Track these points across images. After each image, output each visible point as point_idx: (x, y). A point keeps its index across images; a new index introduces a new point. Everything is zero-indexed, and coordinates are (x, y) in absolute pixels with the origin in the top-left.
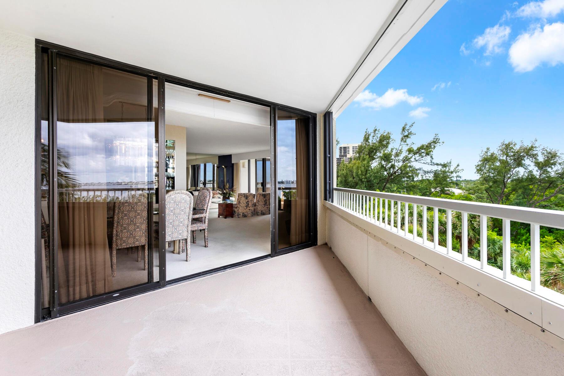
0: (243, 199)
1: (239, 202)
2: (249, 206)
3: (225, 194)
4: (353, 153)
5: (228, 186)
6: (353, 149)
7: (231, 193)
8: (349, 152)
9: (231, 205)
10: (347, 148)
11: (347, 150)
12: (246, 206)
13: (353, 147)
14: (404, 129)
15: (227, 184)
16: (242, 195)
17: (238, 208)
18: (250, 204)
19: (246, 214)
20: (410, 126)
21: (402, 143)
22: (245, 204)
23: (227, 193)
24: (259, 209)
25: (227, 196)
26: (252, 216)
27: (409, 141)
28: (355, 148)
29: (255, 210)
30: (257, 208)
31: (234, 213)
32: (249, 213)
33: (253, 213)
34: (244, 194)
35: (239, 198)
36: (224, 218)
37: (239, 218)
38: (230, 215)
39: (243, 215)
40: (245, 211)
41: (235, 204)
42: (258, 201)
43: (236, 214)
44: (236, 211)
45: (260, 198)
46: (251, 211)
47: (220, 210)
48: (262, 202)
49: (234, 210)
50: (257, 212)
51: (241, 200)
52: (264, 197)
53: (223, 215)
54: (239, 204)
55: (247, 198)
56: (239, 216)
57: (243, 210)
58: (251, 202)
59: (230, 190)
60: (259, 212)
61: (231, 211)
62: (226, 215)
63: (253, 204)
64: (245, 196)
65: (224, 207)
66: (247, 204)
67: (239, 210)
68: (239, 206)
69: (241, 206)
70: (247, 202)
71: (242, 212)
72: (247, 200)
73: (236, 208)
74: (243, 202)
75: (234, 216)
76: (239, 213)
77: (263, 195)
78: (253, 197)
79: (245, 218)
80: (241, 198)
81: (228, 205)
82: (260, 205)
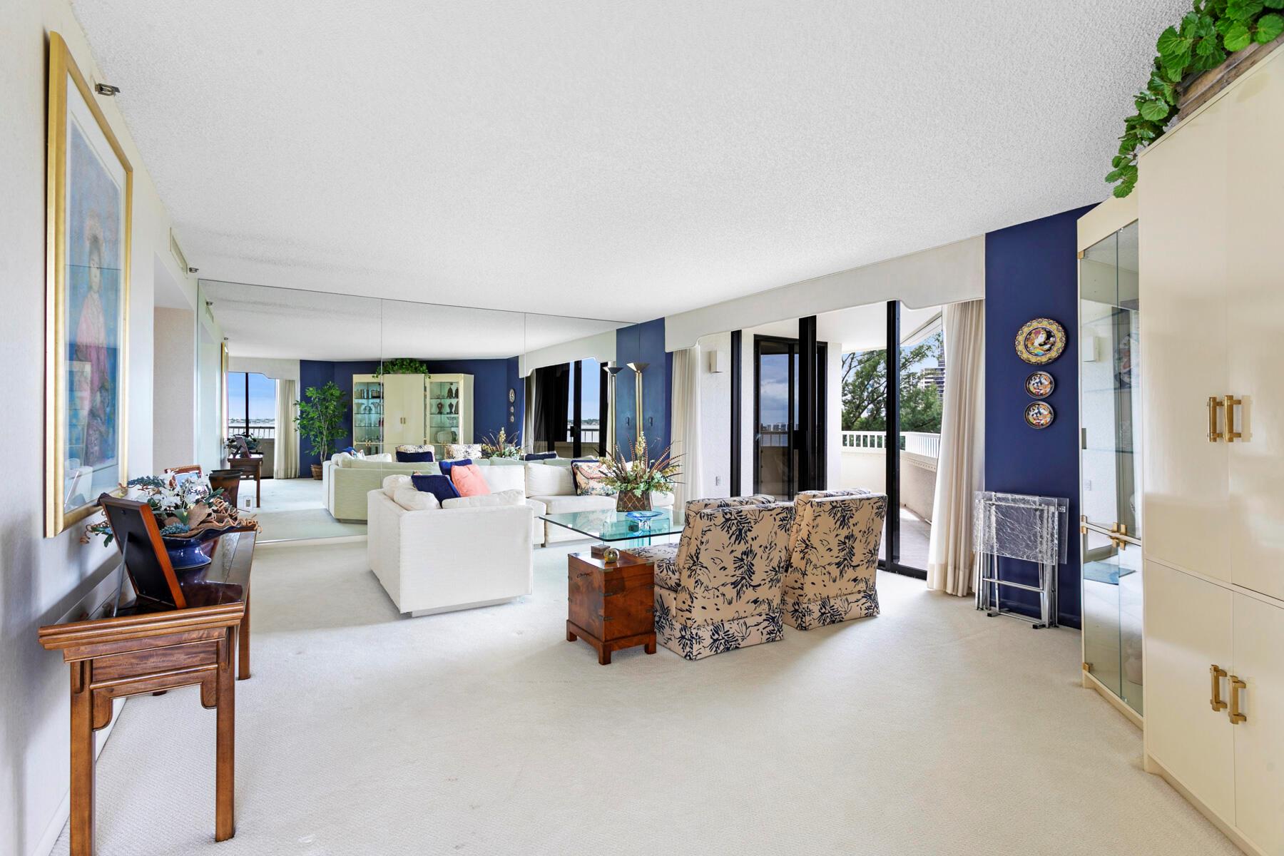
0: (719, 537)
1: (695, 559)
2: (756, 579)
3: (629, 482)
5: (641, 448)
7: (658, 475)
9: (640, 572)
12: (735, 584)
16: (710, 517)
17: (683, 596)
18: (761, 568)
19: (734, 628)
22: (731, 571)
23: (636, 480)
24: (809, 591)
25: (638, 493)
26: (768, 641)
29: (790, 601)
30: (800, 586)
31: (662, 620)
32: (750, 621)
33: (773, 621)
34: (721, 506)
35: (691, 530)
36: (598, 661)
37: (690, 659)
38: (635, 639)
39: (715, 641)
40: (727, 612)
41: (669, 565)
42: (807, 545)
43: (672, 633)
44: (673, 611)
45: (817, 526)
46: (767, 605)
47: (578, 601)
48: (830, 550)
49: (660, 600)
50: (796, 611)
51: (703, 547)
52: (839, 523)
53: (593, 636)
54: (689, 569)
55: (740, 536)
56: (689, 642)
57: (718, 609)
58: (765, 556)
59: (653, 464)
60: (810, 612)
61: (640, 607)
62: (608, 638)
63: (775, 565)
64: (729, 519)
65: (596, 584)
66: (740, 567)
67: (693, 605)
68: (690, 576)
69: (703, 578)
70: (745, 557)
71: (710, 622)
72: (742, 547)
73: (674, 591)
74: (717, 561)
75: (659, 638)
76: (689, 626)
77: (834, 507)
78: (776, 528)
79: (726, 654)
80: (704, 533)
81: (623, 578)
82: (815, 567)
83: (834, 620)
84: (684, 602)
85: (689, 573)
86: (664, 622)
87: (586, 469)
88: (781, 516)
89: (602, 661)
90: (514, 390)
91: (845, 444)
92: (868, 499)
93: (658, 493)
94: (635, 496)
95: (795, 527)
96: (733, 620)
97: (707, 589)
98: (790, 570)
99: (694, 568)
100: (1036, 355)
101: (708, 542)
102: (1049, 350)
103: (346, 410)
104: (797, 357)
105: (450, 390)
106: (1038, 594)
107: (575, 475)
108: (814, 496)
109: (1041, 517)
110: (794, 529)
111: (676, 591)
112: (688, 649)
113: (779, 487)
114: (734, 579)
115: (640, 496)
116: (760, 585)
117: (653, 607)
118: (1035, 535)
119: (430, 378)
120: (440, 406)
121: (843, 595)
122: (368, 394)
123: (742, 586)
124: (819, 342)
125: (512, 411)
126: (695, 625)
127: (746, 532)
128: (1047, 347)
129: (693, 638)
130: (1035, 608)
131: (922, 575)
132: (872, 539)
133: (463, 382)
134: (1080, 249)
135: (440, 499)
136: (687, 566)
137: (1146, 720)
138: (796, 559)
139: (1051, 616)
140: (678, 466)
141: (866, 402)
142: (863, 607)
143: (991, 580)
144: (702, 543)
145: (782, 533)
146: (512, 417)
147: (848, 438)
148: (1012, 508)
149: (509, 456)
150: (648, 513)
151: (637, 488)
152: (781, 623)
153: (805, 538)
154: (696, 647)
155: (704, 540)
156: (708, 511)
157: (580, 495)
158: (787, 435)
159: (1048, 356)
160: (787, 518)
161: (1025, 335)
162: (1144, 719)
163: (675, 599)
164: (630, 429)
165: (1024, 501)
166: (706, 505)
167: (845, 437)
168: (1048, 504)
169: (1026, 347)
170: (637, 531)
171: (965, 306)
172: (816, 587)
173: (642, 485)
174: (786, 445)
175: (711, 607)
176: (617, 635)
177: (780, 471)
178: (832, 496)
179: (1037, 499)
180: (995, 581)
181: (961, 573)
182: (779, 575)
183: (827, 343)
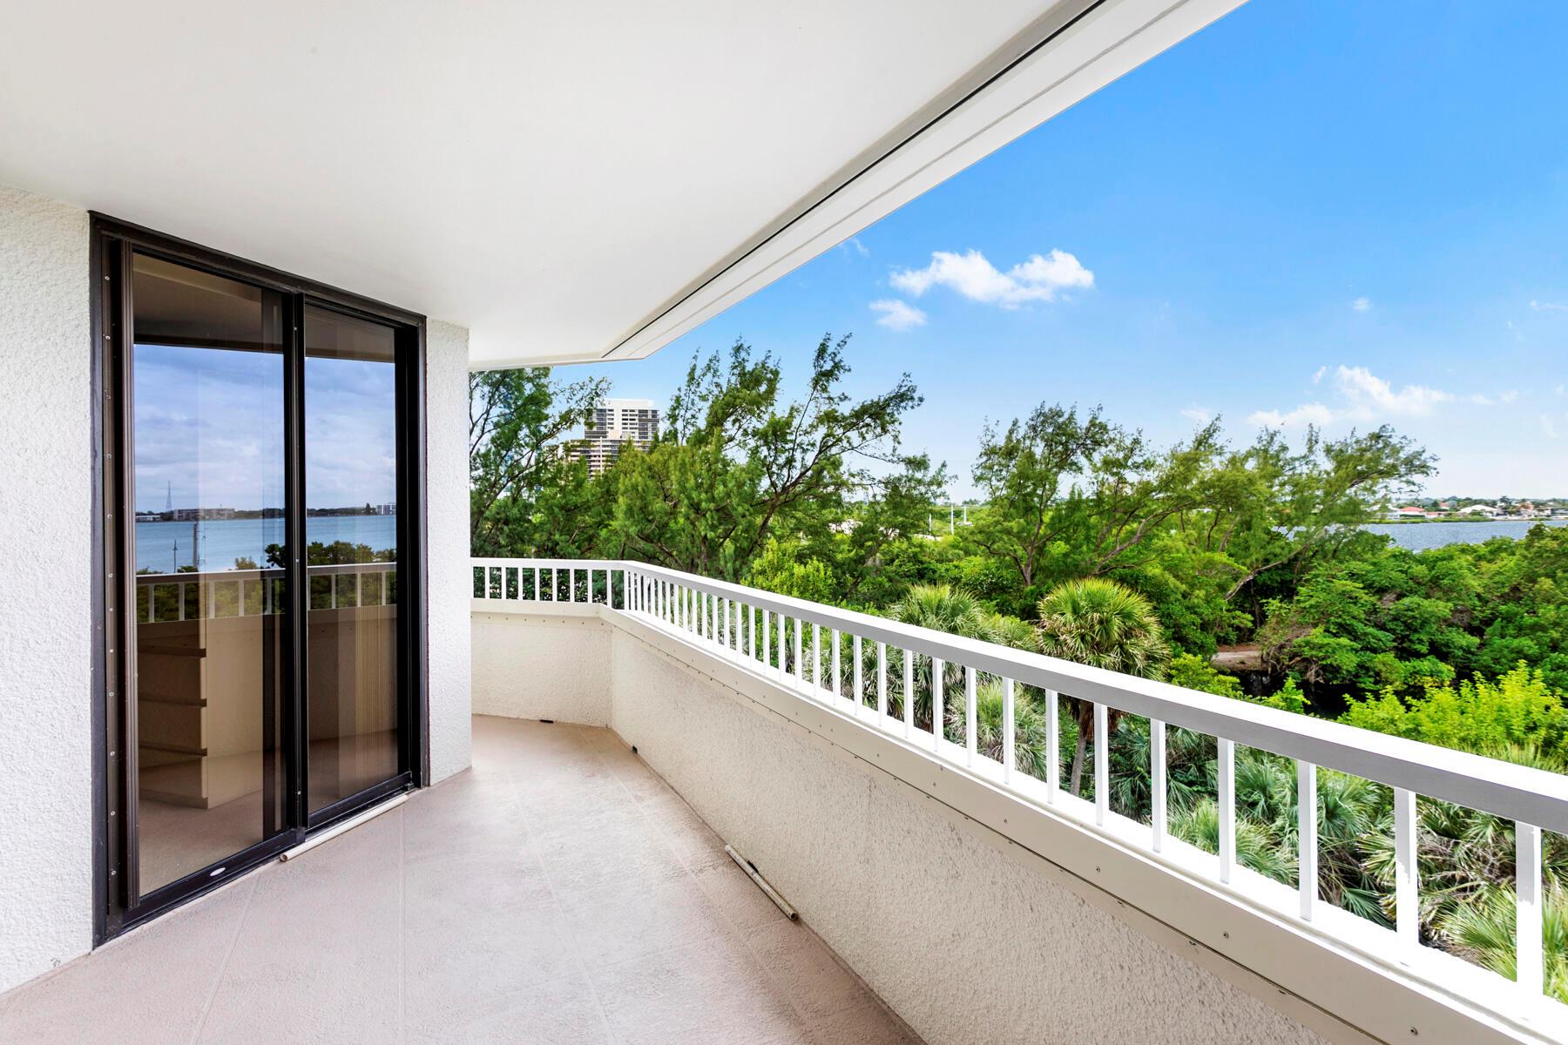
4: (624, 428)
6: (623, 415)
8: (612, 424)
10: (608, 412)
11: (608, 417)
13: (623, 411)
14: (822, 351)
20: (839, 345)
21: (816, 394)
27: (834, 388)
28: (629, 413)
141: (504, 480)
147: (487, 574)
183: (423, 319)
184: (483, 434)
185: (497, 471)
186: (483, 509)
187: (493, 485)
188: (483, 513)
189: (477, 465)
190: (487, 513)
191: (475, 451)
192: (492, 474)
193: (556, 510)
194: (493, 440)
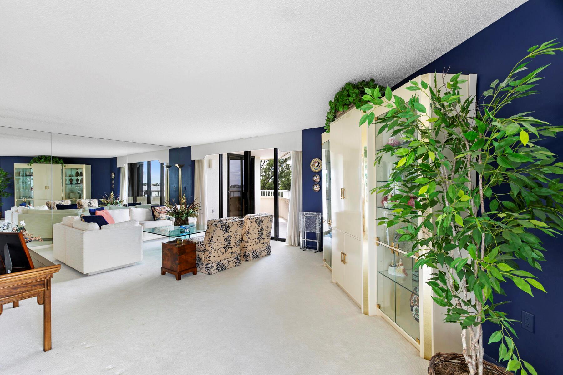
0: (219, 232)
1: (211, 240)
2: (232, 245)
3: (179, 214)
5: (184, 200)
7: (191, 211)
9: (191, 246)
12: (225, 247)
15: (183, 195)
16: (216, 225)
17: (207, 253)
18: (233, 241)
19: (224, 263)
22: (223, 243)
23: (182, 213)
24: (249, 248)
25: (183, 218)
26: (236, 266)
29: (243, 252)
30: (246, 247)
31: (199, 263)
32: (230, 260)
33: (237, 259)
34: (220, 221)
35: (209, 230)
36: (176, 280)
37: (210, 274)
38: (190, 270)
39: (218, 267)
40: (222, 257)
41: (201, 243)
42: (248, 233)
43: (203, 267)
44: (203, 259)
45: (251, 226)
46: (235, 254)
47: (167, 259)
48: (256, 234)
49: (198, 256)
50: (245, 255)
51: (214, 236)
52: (258, 225)
53: (174, 271)
54: (209, 243)
55: (226, 231)
56: (209, 269)
57: (219, 257)
58: (234, 237)
59: (189, 206)
60: (249, 255)
61: (191, 259)
62: (180, 271)
63: (238, 240)
64: (223, 226)
65: (175, 252)
66: (226, 242)
67: (210, 256)
68: (209, 246)
69: (214, 246)
70: (228, 238)
71: (216, 261)
72: (227, 235)
73: (203, 252)
74: (219, 240)
75: (198, 269)
76: (209, 263)
77: (257, 219)
78: (238, 227)
79: (222, 272)
80: (214, 231)
81: (185, 249)
82: (251, 240)
83: (257, 256)
84: (207, 255)
85: (209, 245)
86: (200, 263)
87: (158, 209)
88: (240, 223)
89: (178, 279)
90: (114, 173)
91: (262, 195)
92: (267, 216)
93: (191, 218)
94: (182, 219)
95: (244, 227)
96: (224, 260)
97: (215, 250)
98: (243, 241)
99: (211, 243)
100: (316, 169)
101: (215, 234)
102: (319, 168)
103: (10, 182)
104: (243, 161)
105: (77, 173)
106: (316, 242)
107: (153, 212)
108: (250, 216)
109: (317, 219)
110: (244, 228)
111: (204, 252)
112: (209, 271)
113: (237, 213)
114: (224, 246)
115: (184, 219)
116: (233, 247)
117: (196, 258)
118: (315, 225)
119: (65, 166)
120: (71, 181)
121: (260, 248)
122: (23, 174)
123: (227, 248)
124: (251, 156)
125: (113, 183)
126: (211, 263)
127: (228, 230)
128: (318, 167)
129: (211, 267)
130: (315, 247)
131: (284, 240)
132: (269, 229)
133: (84, 169)
134: (322, 142)
135: (100, 225)
136: (208, 243)
137: (333, 269)
138: (245, 238)
139: (319, 249)
140: (199, 207)
141: (271, 176)
142: (266, 252)
143: (304, 240)
144: (214, 234)
145: (240, 229)
146: (113, 186)
147: (263, 192)
148: (309, 216)
149: (116, 204)
150: (188, 226)
151: (183, 216)
152: (240, 259)
153: (247, 230)
154: (212, 270)
155: (214, 233)
156: (216, 223)
157: (156, 220)
158: (240, 192)
159: (319, 170)
160: (242, 224)
161: (313, 163)
162: (332, 269)
163: (204, 255)
164: (175, 191)
165: (313, 214)
166: (215, 221)
167: (262, 192)
168: (318, 215)
169: (313, 166)
170: (184, 233)
171: (297, 152)
172: (251, 246)
173: (185, 215)
174: (240, 196)
175: (216, 256)
176: (183, 269)
177: (238, 207)
178: (256, 216)
179: (316, 213)
180: (305, 240)
181: (297, 238)
182: (239, 243)
183: (255, 157)
184: (265, 162)
185: (269, 173)
186: (265, 185)
187: (268, 178)
188: (265, 186)
189: (263, 172)
190: (266, 186)
191: (262, 168)
192: (267, 174)
193: (286, 185)
194: (267, 164)
